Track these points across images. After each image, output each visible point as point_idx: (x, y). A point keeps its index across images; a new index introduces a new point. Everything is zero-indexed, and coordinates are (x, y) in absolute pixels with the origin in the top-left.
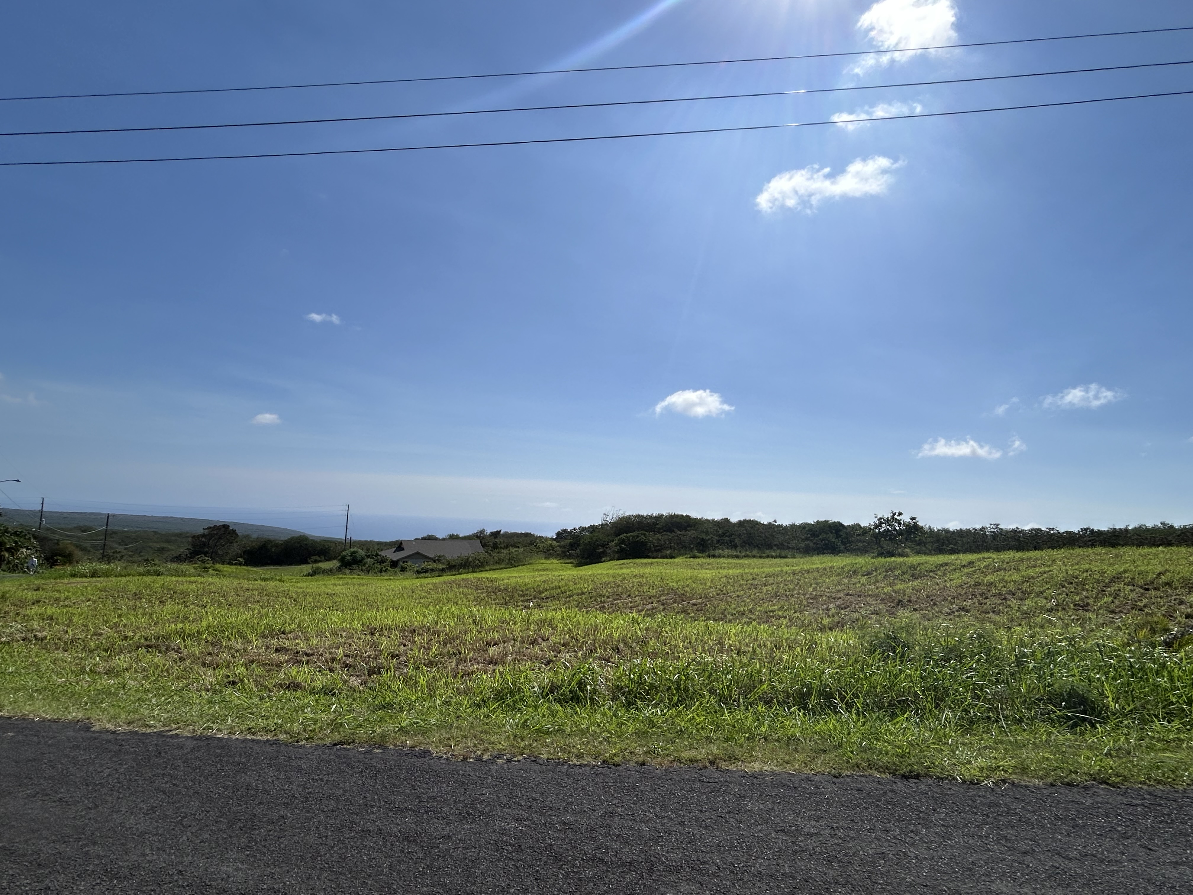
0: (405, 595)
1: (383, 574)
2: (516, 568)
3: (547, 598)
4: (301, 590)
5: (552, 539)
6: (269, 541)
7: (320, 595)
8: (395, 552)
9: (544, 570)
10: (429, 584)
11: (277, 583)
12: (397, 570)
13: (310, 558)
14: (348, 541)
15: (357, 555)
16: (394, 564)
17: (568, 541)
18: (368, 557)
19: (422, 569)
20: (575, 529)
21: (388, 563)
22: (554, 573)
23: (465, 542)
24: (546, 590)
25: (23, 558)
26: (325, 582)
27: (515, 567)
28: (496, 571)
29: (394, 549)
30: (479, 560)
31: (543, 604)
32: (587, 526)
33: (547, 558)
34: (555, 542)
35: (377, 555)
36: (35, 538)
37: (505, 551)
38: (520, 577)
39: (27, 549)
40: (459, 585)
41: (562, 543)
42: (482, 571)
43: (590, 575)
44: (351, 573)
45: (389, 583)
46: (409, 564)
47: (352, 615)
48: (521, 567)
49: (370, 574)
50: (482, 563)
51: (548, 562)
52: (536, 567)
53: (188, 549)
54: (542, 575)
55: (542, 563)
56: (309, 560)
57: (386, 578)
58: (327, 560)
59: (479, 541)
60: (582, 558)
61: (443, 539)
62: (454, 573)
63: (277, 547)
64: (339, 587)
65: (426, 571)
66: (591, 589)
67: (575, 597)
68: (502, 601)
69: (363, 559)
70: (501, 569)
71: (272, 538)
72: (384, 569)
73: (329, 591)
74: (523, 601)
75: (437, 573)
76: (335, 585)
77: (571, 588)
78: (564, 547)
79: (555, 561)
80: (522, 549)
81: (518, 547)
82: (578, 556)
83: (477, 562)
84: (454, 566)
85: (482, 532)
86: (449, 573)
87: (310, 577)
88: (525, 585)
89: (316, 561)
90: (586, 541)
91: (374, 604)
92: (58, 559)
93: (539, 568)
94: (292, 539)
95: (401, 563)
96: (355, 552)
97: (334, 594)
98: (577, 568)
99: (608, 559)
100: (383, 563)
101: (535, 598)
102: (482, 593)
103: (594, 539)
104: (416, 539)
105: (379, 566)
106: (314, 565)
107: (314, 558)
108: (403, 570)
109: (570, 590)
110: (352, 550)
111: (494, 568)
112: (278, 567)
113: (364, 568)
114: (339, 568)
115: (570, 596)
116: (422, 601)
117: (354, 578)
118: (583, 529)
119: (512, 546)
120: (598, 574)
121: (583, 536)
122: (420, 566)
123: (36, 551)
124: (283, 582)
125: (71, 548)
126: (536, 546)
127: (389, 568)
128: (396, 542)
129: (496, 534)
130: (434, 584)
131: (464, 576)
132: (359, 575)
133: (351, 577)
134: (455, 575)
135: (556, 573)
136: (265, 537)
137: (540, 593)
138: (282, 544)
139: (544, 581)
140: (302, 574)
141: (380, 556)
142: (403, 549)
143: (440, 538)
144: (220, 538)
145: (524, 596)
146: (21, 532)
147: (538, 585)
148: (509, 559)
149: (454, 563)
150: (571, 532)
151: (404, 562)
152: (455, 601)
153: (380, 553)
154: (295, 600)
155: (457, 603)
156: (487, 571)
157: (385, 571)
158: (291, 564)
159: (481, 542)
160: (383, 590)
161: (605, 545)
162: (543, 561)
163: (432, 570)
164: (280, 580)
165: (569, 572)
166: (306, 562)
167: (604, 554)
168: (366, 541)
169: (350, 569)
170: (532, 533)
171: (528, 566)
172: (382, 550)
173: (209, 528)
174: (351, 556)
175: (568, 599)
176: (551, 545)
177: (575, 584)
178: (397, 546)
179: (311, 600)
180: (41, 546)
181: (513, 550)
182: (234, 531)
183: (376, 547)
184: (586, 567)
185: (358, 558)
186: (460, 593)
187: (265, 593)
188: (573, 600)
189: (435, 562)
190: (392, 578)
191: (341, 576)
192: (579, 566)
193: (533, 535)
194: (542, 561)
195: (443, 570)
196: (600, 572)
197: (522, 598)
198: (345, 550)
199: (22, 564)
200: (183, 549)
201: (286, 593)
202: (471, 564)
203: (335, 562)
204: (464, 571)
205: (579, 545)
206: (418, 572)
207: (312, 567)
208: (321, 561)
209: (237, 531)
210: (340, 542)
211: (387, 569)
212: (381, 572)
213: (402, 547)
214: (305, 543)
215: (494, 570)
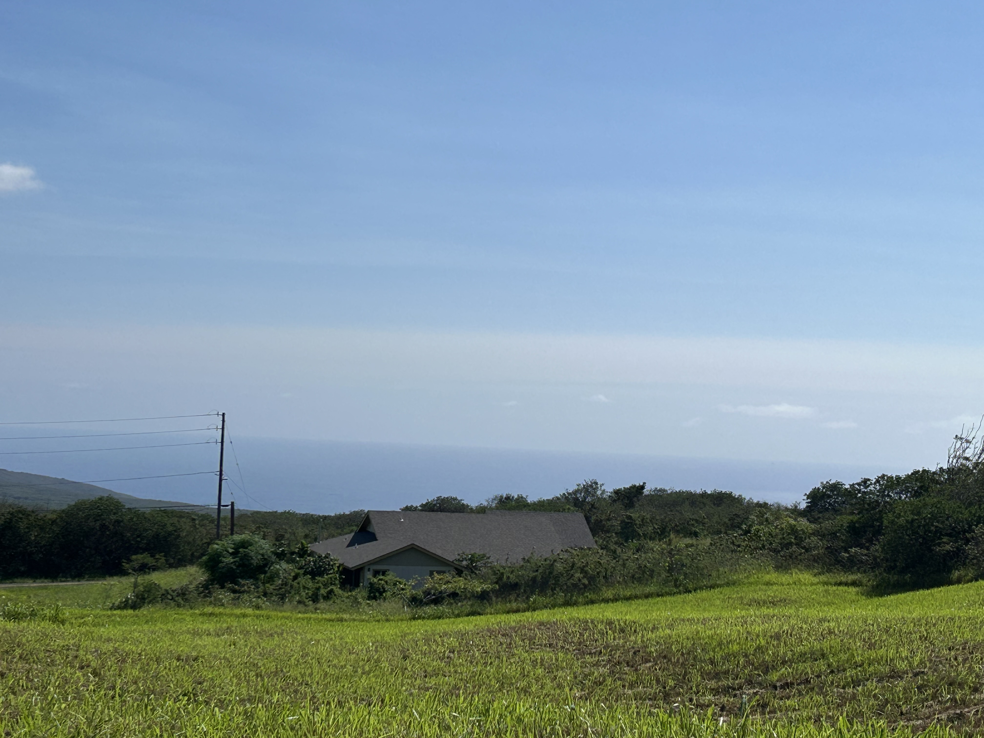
0: (385, 664)
1: (322, 605)
2: (690, 596)
3: (787, 685)
4: (110, 647)
5: (795, 512)
6: (23, 513)
7: (158, 661)
8: (351, 544)
9: (774, 604)
10: (446, 634)
11: (48, 626)
12: (360, 593)
13: (129, 561)
14: (226, 512)
15: (251, 551)
16: (351, 578)
17: (844, 520)
18: (281, 556)
19: (427, 593)
20: (865, 482)
21: (333, 575)
22: (804, 612)
23: (544, 519)
24: (784, 663)
26: (170, 626)
28: (634, 603)
29: (349, 537)
30: (583, 570)
31: (776, 703)
32: (903, 474)
33: (780, 568)
34: (803, 522)
35: (303, 553)
37: (656, 546)
38: (704, 622)
40: (531, 639)
41: (827, 524)
42: (592, 602)
43: (917, 622)
44: (236, 602)
45: (338, 629)
46: (390, 577)
47: (249, 716)
48: (704, 594)
49: (287, 606)
50: (592, 579)
51: (785, 578)
52: (750, 594)
54: (769, 618)
55: (768, 584)
56: (126, 566)
57: (328, 616)
58: (171, 566)
59: (580, 516)
60: (889, 570)
61: (482, 510)
62: (514, 605)
63: (42, 528)
64: (207, 640)
65: (437, 600)
66: (921, 662)
67: (872, 685)
68: (655, 689)
69: (267, 562)
70: (647, 596)
71: (28, 505)
72: (323, 591)
73: (183, 649)
74: (716, 692)
75: (467, 606)
76: (195, 633)
77: (858, 659)
78: (834, 535)
79: (806, 577)
80: (708, 541)
81: (696, 534)
82: (875, 565)
83: (578, 575)
84: (515, 586)
85: (590, 488)
87: (130, 612)
88: (720, 644)
89: (143, 569)
90: (902, 521)
91: (302, 689)
93: (760, 595)
94: (79, 507)
95: (369, 575)
96: (244, 544)
97: (196, 659)
98: (876, 600)
100: (321, 574)
101: (750, 683)
102: (597, 664)
103: (926, 513)
104: (407, 509)
105: (310, 584)
106: (140, 579)
107: (139, 558)
108: (376, 594)
109: (857, 666)
110: (237, 538)
111: (628, 592)
113: (270, 588)
114: (206, 586)
115: (856, 683)
116: (433, 682)
117: (244, 616)
119: (677, 532)
120: (942, 619)
121: (891, 505)
122: (419, 585)
124: (63, 622)
126: (747, 532)
127: (337, 590)
128: (355, 516)
129: (631, 496)
130: (461, 635)
131: (543, 615)
132: (258, 607)
133: (238, 611)
134: (517, 611)
135: (814, 613)
136: (10, 501)
137: (767, 669)
138: (54, 522)
139: (777, 637)
140: (109, 604)
141: (312, 554)
142: (372, 537)
143: (474, 504)
145: (717, 676)
147: (759, 648)
148: (670, 570)
149: (513, 578)
150: (851, 493)
151: (376, 573)
152: (522, 684)
153: (311, 547)
154: (95, 673)
155: (526, 691)
156: (606, 601)
157: (327, 598)
158: (78, 575)
159: (587, 519)
160: (325, 650)
161: (960, 533)
162: (772, 576)
163: (454, 595)
164: (55, 619)
165: (849, 611)
166: (119, 571)
168: (274, 514)
169: (234, 591)
170: (736, 493)
171: (727, 591)
172: (316, 540)
174: (234, 554)
175: (850, 691)
176: (793, 530)
177: (872, 646)
178: (356, 528)
179: (136, 673)
181: (682, 542)
183: (301, 532)
184: (902, 596)
185: (255, 562)
186: (534, 663)
187: (18, 652)
188: (868, 695)
189: (459, 573)
190: (345, 616)
191: (209, 609)
192: (881, 594)
193: (739, 500)
194: (767, 577)
195: (483, 597)
196: (946, 612)
197: (712, 684)
198: (218, 537)
201: (72, 653)
202: (562, 580)
203: (193, 569)
204: (541, 600)
205: (878, 532)
206: (415, 601)
207: (136, 585)
208: (155, 569)
210: (205, 517)
211: (331, 591)
212: (315, 598)
213: (370, 530)
214: (113, 517)
215: (628, 599)
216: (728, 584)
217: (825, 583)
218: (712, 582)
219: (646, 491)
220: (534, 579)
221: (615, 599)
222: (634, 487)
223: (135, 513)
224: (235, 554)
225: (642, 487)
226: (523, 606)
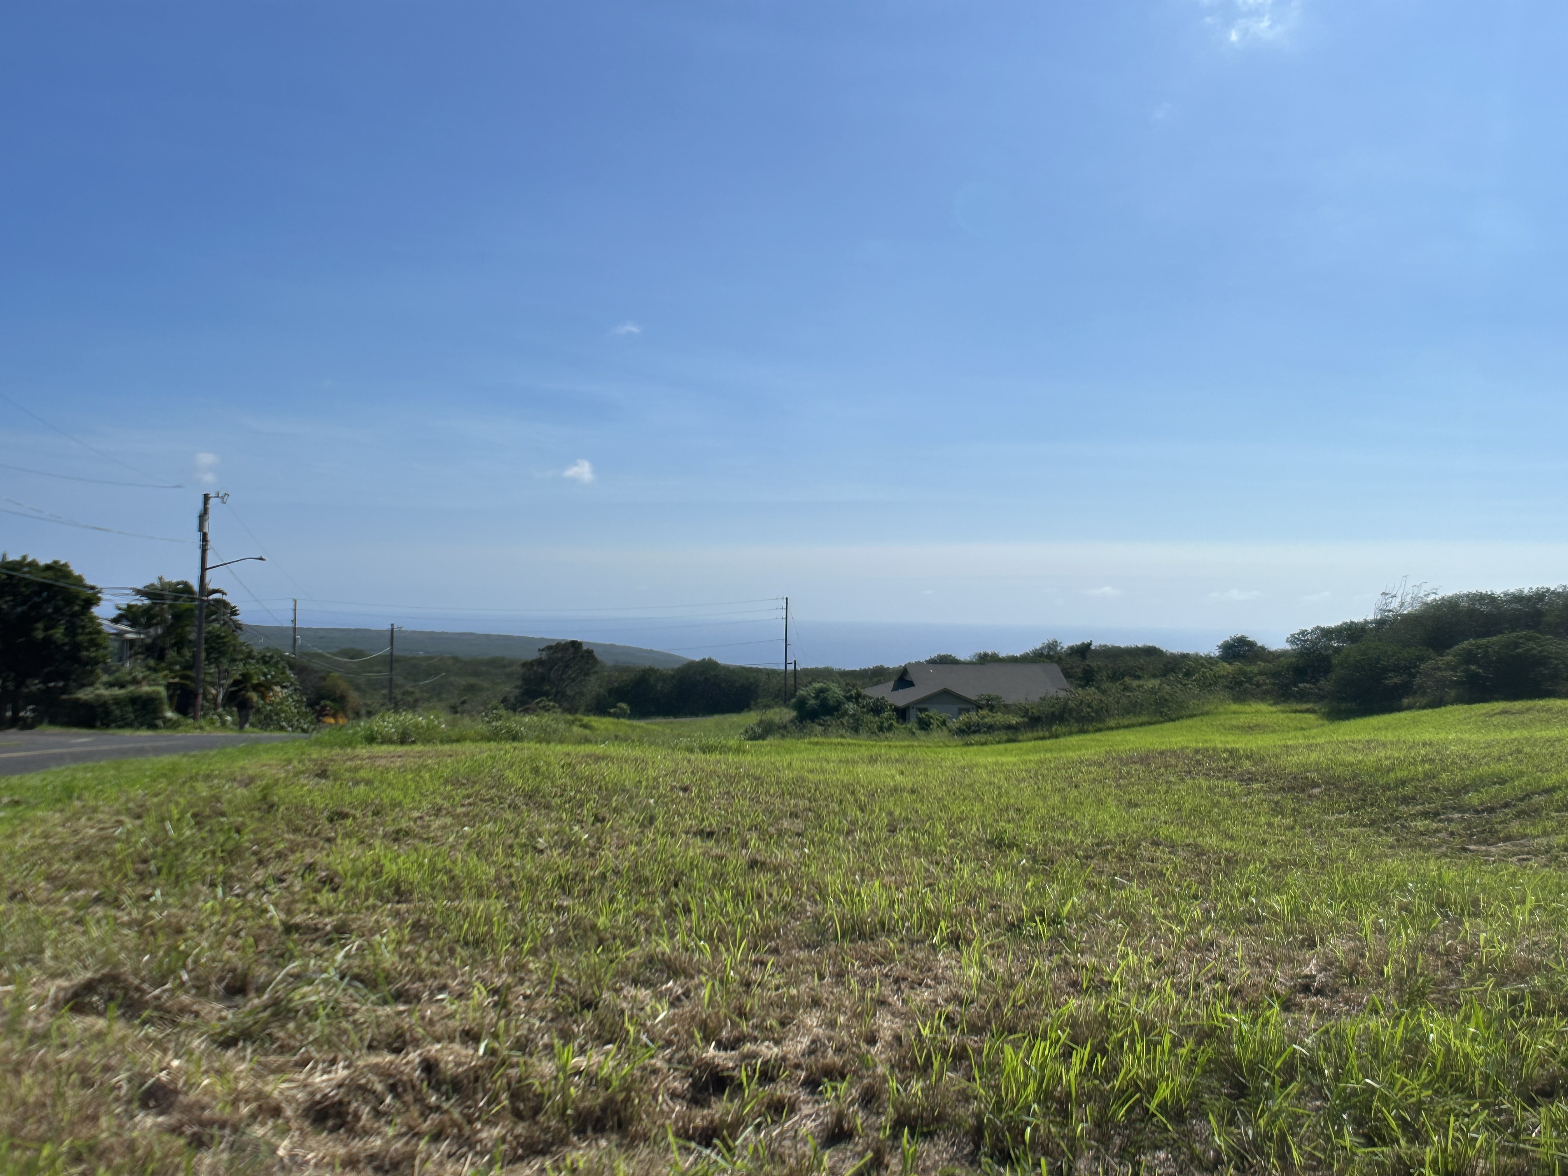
6: (651, 671)
8: (896, 689)
12: (912, 724)
15: (828, 695)
16: (902, 714)
18: (849, 699)
21: (890, 712)
23: (1025, 669)
25: (278, 704)
27: (1173, 720)
29: (892, 684)
36: (292, 667)
39: (283, 687)
42: (1100, 730)
44: (825, 733)
46: (934, 714)
50: (1097, 712)
53: (516, 687)
59: (1055, 666)
60: (1339, 699)
61: (973, 663)
62: (1041, 734)
63: (665, 681)
69: (839, 704)
72: (886, 725)
79: (1263, 707)
82: (1325, 696)
84: (1038, 719)
85: (1053, 646)
86: (1030, 735)
90: (1347, 662)
92: (326, 706)
93: (1235, 722)
94: (689, 666)
95: (916, 712)
96: (822, 691)
99: (1424, 700)
100: (880, 712)
105: (874, 720)
106: (764, 718)
108: (924, 725)
110: (815, 685)
111: (1126, 722)
112: (671, 719)
113: (845, 722)
114: (799, 722)
118: (1327, 633)
122: (959, 719)
123: (296, 690)
125: (343, 686)
127: (895, 723)
129: (1083, 651)
133: (829, 741)
138: (671, 676)
141: (869, 697)
142: (911, 684)
144: (567, 666)
146: (271, 657)
149: (1036, 714)
151: (921, 710)
153: (868, 692)
156: (1111, 729)
157: (891, 729)
159: (1060, 668)
161: (1409, 669)
162: (1234, 707)
163: (991, 727)
167: (1406, 689)
169: (821, 725)
172: (869, 686)
173: (550, 648)
176: (1230, 672)
178: (895, 678)
180: (301, 683)
182: (590, 653)
185: (831, 703)
189: (989, 710)
190: (908, 742)
192: (1340, 720)
194: (1232, 708)
195: (1016, 727)
198: (800, 687)
199: (277, 714)
200: (510, 689)
203: (784, 709)
206: (962, 732)
209: (596, 654)
211: (891, 725)
212: (881, 729)
213: (908, 678)
214: (713, 673)
215: (1127, 727)
216: (1202, 714)
217: (1283, 712)
218: (1189, 713)
219: (1093, 647)
220: (1053, 713)
221: (1118, 727)
222: (1083, 644)
223: (728, 669)
224: (817, 697)
225: (1090, 644)
226: (1047, 734)
